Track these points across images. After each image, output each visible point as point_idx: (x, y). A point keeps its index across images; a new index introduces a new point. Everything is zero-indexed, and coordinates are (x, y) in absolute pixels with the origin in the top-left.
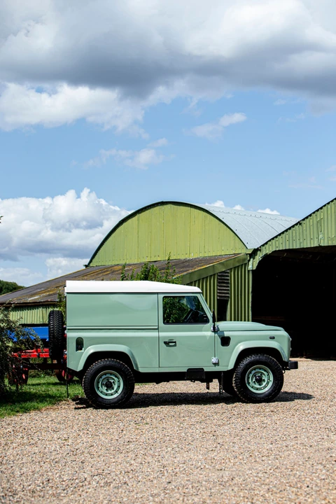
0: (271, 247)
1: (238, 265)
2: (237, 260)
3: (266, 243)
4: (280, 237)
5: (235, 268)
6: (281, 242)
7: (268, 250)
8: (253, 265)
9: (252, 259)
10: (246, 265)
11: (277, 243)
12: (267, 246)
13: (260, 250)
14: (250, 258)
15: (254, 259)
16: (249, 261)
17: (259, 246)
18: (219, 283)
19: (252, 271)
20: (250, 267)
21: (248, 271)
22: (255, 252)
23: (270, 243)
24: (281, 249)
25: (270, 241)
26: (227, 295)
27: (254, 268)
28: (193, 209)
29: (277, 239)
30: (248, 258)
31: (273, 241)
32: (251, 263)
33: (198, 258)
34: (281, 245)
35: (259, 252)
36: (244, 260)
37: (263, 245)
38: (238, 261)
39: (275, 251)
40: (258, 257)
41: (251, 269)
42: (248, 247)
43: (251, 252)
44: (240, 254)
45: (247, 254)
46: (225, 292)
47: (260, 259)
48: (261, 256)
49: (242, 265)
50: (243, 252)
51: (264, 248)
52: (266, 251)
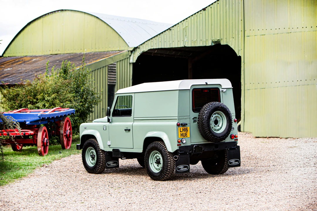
0: (147, 46)
2: (122, 55)
3: (144, 43)
4: (154, 39)
5: (120, 61)
6: (155, 42)
7: (145, 49)
8: (134, 58)
9: (132, 55)
10: (128, 58)
11: (152, 43)
12: (144, 45)
13: (139, 48)
14: (131, 53)
15: (134, 54)
16: (130, 56)
18: (109, 72)
19: (133, 63)
20: (131, 61)
21: (130, 63)
22: (135, 49)
23: (147, 43)
24: (155, 48)
25: (147, 41)
26: (115, 81)
27: (134, 61)
29: (152, 40)
30: (130, 54)
31: (149, 42)
32: (131, 57)
33: (91, 53)
34: (155, 45)
35: (138, 50)
36: (127, 55)
38: (123, 56)
39: (151, 49)
40: (138, 53)
41: (132, 62)
42: (130, 46)
43: (132, 50)
44: (123, 50)
45: (129, 51)
46: (114, 79)
47: (139, 55)
48: (140, 53)
49: (125, 59)
50: (125, 49)
51: (142, 46)
52: (143, 49)
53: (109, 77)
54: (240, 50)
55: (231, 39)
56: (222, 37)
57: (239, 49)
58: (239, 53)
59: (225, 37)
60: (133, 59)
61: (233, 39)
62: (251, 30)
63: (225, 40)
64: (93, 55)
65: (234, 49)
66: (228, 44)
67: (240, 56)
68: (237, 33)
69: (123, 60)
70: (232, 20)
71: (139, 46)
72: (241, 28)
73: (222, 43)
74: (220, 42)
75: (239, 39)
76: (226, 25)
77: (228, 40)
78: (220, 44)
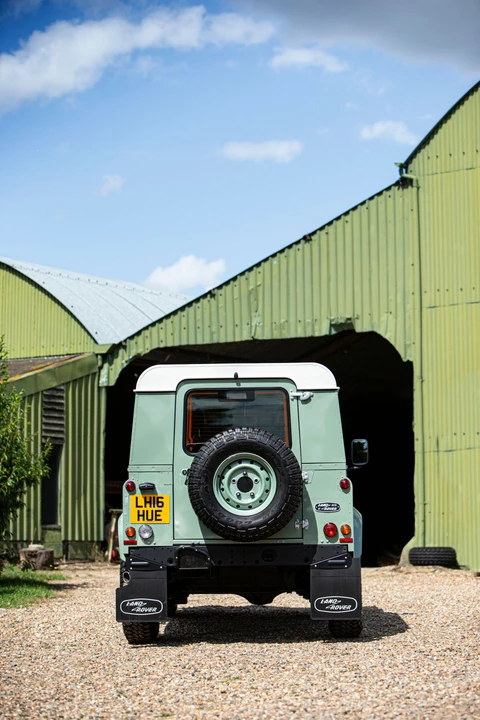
0: (148, 341)
1: (79, 375)
2: (78, 365)
3: (138, 333)
4: (169, 321)
5: (75, 381)
6: (169, 331)
7: (142, 348)
8: (110, 375)
9: (106, 365)
10: (96, 375)
11: (162, 332)
12: (140, 339)
13: (125, 347)
14: (104, 362)
15: (111, 364)
16: (101, 368)
17: (122, 339)
18: (45, 410)
19: (108, 389)
20: (103, 381)
21: (99, 388)
22: (115, 349)
23: (147, 333)
24: (170, 344)
25: (146, 328)
26: (61, 436)
27: (112, 383)
29: (162, 325)
30: (100, 363)
31: (154, 329)
32: (104, 372)
34: (170, 338)
35: (121, 351)
36: (92, 365)
37: (131, 338)
38: (81, 369)
39: (158, 349)
40: (121, 361)
41: (106, 385)
42: (98, 341)
43: (104, 351)
44: (81, 354)
45: (97, 355)
46: (57, 429)
47: (125, 365)
48: (127, 358)
49: (88, 376)
50: (88, 350)
51: (133, 342)
52: (137, 348)
53: (46, 424)
54: (410, 345)
55: (384, 317)
56: (358, 312)
57: (408, 342)
58: (408, 353)
59: (366, 311)
60: (108, 378)
61: (391, 317)
62: (442, 290)
63: (366, 318)
65: (392, 342)
66: (375, 330)
67: (411, 360)
68: (400, 300)
69: (81, 378)
70: (387, 265)
71: (125, 341)
72: (412, 284)
73: (359, 329)
74: (351, 324)
75: (407, 314)
76: (370, 280)
77: (375, 319)
78: (354, 331)
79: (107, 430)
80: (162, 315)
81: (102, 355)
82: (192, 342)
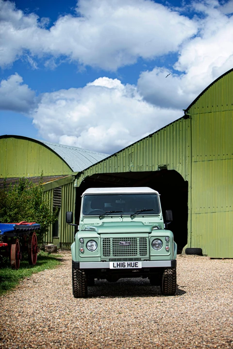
0: (92, 171)
1: (67, 183)
2: (66, 179)
3: (88, 168)
4: (100, 164)
5: (65, 185)
6: (100, 168)
7: (89, 173)
9: (76, 180)
10: (72, 183)
11: (97, 168)
12: (89, 170)
13: (83, 173)
14: (75, 178)
15: (78, 179)
16: (74, 180)
17: (83, 170)
18: (55, 195)
19: (77, 188)
20: (75, 185)
21: (74, 188)
22: (80, 174)
23: (91, 168)
24: (100, 173)
25: (91, 166)
26: (60, 205)
27: (78, 186)
28: (30, 142)
29: (97, 166)
30: (74, 179)
31: (94, 167)
32: (75, 182)
33: (33, 177)
34: (100, 170)
35: (82, 175)
36: (71, 180)
37: (86, 170)
38: (67, 180)
39: (96, 174)
40: (82, 178)
42: (74, 171)
43: (76, 174)
44: (67, 175)
45: (73, 176)
46: (58, 202)
47: (83, 180)
48: (84, 177)
49: (69, 183)
50: (70, 174)
51: (86, 171)
52: (88, 174)
53: (54, 200)
54: (187, 175)
55: (178, 165)
56: (168, 163)
58: (186, 178)
59: (171, 163)
60: (77, 184)
61: (180, 165)
62: (199, 155)
63: (171, 165)
64: (37, 179)
65: (181, 174)
66: (177, 170)
67: (187, 180)
68: (184, 159)
72: (188, 153)
73: (168, 169)
74: (166, 167)
75: (186, 164)
77: (175, 165)
79: (76, 203)
80: (97, 162)
81: (75, 176)
82: (108, 172)
